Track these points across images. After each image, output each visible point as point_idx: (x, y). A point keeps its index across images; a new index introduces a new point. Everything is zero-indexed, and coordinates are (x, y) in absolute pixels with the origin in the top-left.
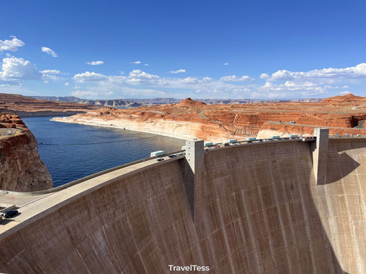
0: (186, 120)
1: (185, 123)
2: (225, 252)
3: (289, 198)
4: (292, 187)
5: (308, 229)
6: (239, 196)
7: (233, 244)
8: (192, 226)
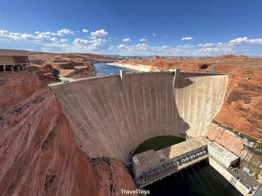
0: (147, 65)
1: (146, 66)
2: (133, 103)
3: (161, 91)
4: (163, 88)
5: (166, 102)
6: (141, 89)
7: (136, 102)
8: (121, 94)
